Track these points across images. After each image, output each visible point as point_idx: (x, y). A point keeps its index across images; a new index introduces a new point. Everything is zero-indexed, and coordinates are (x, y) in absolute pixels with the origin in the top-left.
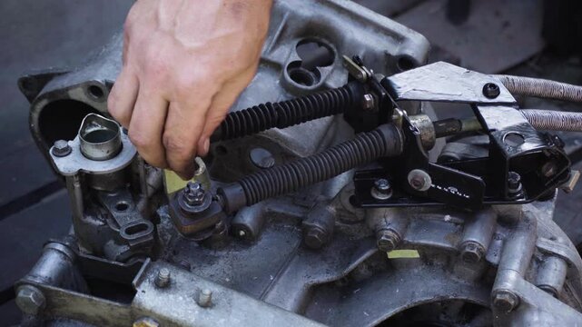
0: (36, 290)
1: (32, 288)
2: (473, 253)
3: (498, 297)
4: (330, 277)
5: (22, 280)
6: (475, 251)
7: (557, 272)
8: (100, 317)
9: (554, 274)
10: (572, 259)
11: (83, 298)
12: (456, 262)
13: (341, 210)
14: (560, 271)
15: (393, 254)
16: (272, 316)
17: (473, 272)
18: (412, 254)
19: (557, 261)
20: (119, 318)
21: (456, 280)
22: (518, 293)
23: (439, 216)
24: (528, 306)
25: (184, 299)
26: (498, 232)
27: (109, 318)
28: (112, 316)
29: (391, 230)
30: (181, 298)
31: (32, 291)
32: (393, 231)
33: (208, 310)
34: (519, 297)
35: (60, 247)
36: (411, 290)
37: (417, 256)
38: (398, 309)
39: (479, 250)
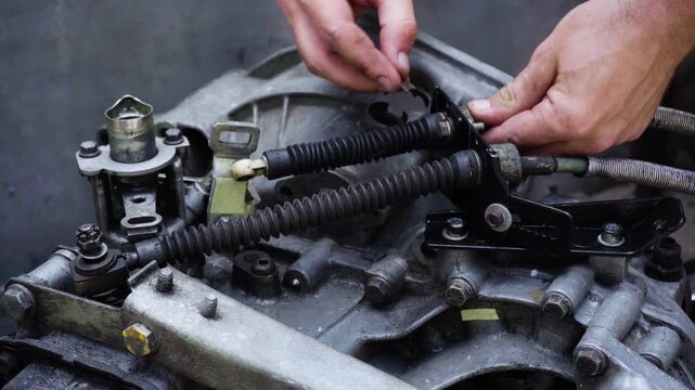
0: (26, 290)
1: (21, 287)
2: (556, 305)
3: (580, 354)
4: (389, 335)
5: (13, 278)
6: (558, 303)
7: (664, 343)
8: (91, 326)
9: (661, 343)
10: (685, 330)
11: (73, 300)
12: (541, 326)
13: (412, 262)
14: (668, 342)
15: (468, 315)
16: (290, 338)
17: (561, 339)
18: (490, 315)
19: (668, 330)
20: (112, 327)
21: (541, 348)
22: (606, 352)
23: (524, 270)
24: (618, 368)
25: (186, 306)
26: (595, 292)
27: (99, 327)
28: (103, 324)
29: (462, 278)
30: (182, 306)
31: (20, 290)
32: (465, 280)
33: (212, 321)
34: (606, 357)
35: (68, 254)
36: (484, 356)
37: (496, 317)
38: (465, 374)
39: (564, 302)
